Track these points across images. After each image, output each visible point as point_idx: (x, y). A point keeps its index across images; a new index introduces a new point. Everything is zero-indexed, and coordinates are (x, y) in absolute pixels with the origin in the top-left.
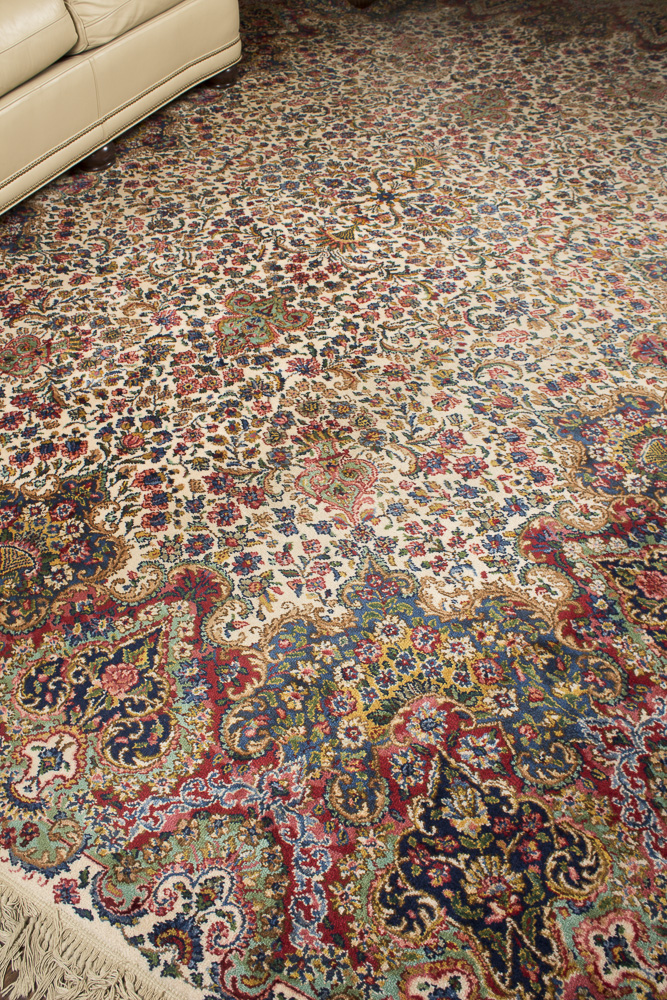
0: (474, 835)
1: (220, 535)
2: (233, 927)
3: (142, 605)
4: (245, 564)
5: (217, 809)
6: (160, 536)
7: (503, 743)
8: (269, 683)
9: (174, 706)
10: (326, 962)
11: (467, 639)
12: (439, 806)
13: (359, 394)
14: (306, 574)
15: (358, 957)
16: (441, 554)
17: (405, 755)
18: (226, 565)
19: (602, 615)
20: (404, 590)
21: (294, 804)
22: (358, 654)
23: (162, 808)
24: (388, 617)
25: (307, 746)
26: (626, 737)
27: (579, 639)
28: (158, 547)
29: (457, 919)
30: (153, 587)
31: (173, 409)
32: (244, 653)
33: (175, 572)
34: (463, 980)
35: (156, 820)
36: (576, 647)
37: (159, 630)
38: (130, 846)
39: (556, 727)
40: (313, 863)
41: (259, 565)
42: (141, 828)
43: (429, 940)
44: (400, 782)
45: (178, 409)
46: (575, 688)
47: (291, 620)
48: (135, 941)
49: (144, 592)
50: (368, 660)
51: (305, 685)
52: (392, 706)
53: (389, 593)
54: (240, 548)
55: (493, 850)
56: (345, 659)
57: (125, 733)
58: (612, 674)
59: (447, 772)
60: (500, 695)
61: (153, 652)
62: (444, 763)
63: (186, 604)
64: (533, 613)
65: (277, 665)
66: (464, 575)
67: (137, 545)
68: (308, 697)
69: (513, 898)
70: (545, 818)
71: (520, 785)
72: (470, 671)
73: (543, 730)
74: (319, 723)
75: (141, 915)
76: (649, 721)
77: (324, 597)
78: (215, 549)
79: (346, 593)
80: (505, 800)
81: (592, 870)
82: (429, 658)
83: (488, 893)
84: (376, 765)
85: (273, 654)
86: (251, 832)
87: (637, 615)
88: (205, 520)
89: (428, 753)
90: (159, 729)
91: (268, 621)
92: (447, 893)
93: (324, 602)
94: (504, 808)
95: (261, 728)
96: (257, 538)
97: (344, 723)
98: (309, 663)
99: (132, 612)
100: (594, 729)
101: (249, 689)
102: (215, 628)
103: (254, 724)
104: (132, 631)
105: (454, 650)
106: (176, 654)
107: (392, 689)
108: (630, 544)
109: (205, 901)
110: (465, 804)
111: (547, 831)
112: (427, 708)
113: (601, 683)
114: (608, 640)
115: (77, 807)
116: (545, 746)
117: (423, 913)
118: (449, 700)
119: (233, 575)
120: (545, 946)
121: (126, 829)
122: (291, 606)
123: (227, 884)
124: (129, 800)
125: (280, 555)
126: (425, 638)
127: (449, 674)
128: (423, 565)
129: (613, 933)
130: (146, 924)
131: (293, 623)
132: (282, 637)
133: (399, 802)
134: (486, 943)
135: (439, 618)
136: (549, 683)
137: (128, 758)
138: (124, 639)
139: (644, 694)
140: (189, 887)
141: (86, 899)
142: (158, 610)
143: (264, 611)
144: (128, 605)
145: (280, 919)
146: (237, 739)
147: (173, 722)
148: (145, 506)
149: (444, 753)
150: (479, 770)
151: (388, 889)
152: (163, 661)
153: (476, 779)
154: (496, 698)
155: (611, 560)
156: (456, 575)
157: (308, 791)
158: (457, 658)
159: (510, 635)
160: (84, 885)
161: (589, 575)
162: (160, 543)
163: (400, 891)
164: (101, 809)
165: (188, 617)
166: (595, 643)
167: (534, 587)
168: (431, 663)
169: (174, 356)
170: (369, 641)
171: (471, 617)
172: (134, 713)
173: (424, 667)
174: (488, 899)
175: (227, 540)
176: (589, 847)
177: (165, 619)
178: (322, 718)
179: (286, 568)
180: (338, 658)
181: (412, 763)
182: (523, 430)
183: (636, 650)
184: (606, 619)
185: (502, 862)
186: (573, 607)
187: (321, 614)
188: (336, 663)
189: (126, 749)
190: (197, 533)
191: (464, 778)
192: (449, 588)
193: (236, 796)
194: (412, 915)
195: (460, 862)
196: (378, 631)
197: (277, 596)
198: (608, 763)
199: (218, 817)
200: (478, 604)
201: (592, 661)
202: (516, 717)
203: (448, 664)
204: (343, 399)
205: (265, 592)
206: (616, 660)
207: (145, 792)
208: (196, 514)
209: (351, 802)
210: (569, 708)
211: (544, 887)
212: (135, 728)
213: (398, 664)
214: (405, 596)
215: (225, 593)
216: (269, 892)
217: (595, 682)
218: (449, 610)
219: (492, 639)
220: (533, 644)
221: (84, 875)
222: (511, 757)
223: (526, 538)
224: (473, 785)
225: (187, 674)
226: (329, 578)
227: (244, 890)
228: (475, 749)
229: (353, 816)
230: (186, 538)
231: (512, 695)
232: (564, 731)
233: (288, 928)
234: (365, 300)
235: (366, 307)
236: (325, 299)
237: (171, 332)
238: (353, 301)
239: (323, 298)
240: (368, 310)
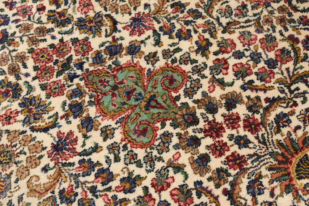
13: (20, 199)
31: (14, 50)
45: (14, 54)
169: (87, 39)
204: (13, 185)
234: (176, 197)
235: (162, 199)
236: (176, 157)
237: (120, 31)
238: (174, 185)
239: (178, 155)
240: (157, 202)
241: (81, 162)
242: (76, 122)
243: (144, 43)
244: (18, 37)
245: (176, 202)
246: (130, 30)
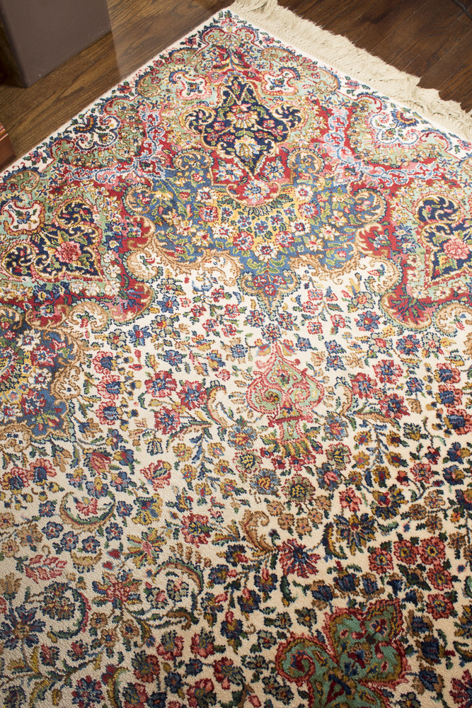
0: (246, 136)
1: (391, 351)
2: (376, 121)
3: (448, 300)
4: (369, 322)
5: (387, 168)
6: (442, 360)
7: (215, 174)
8: (354, 230)
9: (417, 226)
10: (332, 104)
11: (215, 236)
12: (261, 152)
13: (245, 502)
14: (322, 305)
15: (316, 102)
16: (213, 303)
17: (274, 177)
18: (385, 323)
19: (116, 237)
20: (250, 279)
21: (342, 164)
22: (292, 238)
23: (419, 173)
24: (266, 261)
25: (332, 190)
26: (141, 166)
27: (140, 224)
28: (442, 348)
29: (264, 107)
30: (442, 313)
31: (446, 516)
32: (371, 252)
33: (426, 323)
34: (268, 88)
35: (421, 168)
36: (145, 219)
37: (433, 278)
38: (435, 159)
39: (179, 177)
40: (334, 138)
41: (359, 318)
42: (430, 166)
43: (280, 103)
44: (280, 165)
45: (441, 515)
46: (158, 195)
47: (336, 270)
48: (426, 122)
49: (448, 309)
50: (286, 233)
51: (330, 224)
52: (276, 203)
53: (261, 278)
54: (375, 336)
55: (237, 129)
56: (301, 237)
57: (447, 215)
58: (131, 200)
59: (252, 165)
60: (206, 199)
61: (436, 263)
62: (252, 170)
63: (415, 295)
64: (163, 247)
65: (348, 240)
66: (202, 283)
67: (461, 353)
68: (329, 217)
69: (234, 111)
70: (205, 138)
71: (213, 153)
72: (220, 216)
73: (189, 177)
74: (324, 202)
75: (423, 131)
76: (124, 172)
77: (311, 284)
78: (395, 339)
79: (294, 284)
80: (223, 148)
81: (191, 115)
82: (245, 228)
83: (246, 114)
84: (292, 175)
85: (350, 248)
86: (367, 155)
87: (93, 232)
88: (405, 368)
89: (260, 176)
90: (425, 213)
91: (353, 272)
92: (267, 117)
93: (311, 280)
94: (225, 145)
95: (361, 204)
96: (360, 343)
97: (308, 199)
98: (326, 238)
99: (455, 296)
100: (158, 173)
101: (368, 228)
102: (392, 273)
103: (364, 207)
104: (452, 281)
105: (227, 230)
106: (418, 259)
107: (274, 213)
108: (66, 286)
109: (391, 132)
110: (246, 150)
111: (206, 132)
112: (254, 199)
113: (141, 196)
114: (122, 221)
115: (469, 181)
116: (191, 169)
117: (281, 112)
118: (239, 201)
119: (379, 313)
120: (226, 94)
121: (438, 167)
122: (336, 280)
123: (380, 137)
124: (439, 180)
125: (341, 325)
126: (244, 242)
127: (235, 216)
128: (230, 296)
129: (192, 93)
130: (420, 127)
131: (335, 267)
132: (344, 259)
133: (283, 156)
134: (254, 98)
135: (230, 254)
136: (173, 201)
137: (442, 201)
138: (459, 275)
139: (118, 186)
140: (400, 138)
141: (454, 141)
142: (435, 294)
143: (356, 280)
144: (460, 301)
145: (353, 119)
146: (375, 201)
147: (417, 216)
148: (459, 392)
149: (251, 174)
150: (233, 164)
151: (296, 122)
152: (427, 256)
153: (236, 160)
154: (209, 197)
155: (88, 276)
156: (208, 284)
157: (333, 169)
158: (225, 226)
159: (185, 234)
160: (456, 146)
161: (111, 267)
162: (442, 352)
163: (291, 121)
164: (454, 178)
165: (413, 285)
166: (132, 220)
167: (155, 264)
168: (244, 225)
170: (283, 246)
171: (208, 250)
172: (443, 225)
173: (249, 223)
174: (247, 112)
175: (385, 346)
176: (188, 123)
177: (429, 286)
178: (322, 204)
179: (337, 313)
180: (306, 239)
181: (271, 172)
182: (97, 420)
183: (107, 211)
184: (116, 234)
185: (235, 125)
186: (135, 246)
187: (314, 271)
188: (307, 235)
189: (445, 206)
190: (411, 356)
191: (243, 161)
192: (216, 274)
193: (375, 172)
194: (286, 112)
195: (256, 127)
196: (275, 252)
197: (346, 290)
198: (159, 156)
199: (386, 164)
200: (199, 259)
201: (140, 209)
202: (200, 187)
203: (233, 223)
204: (263, 497)
205: (355, 294)
206: (124, 208)
207: (430, 183)
208: (412, 376)
209: (310, 160)
210: (167, 186)
211: (217, 113)
212: (441, 217)
213: (266, 227)
214: (251, 274)
215: (385, 299)
216: (357, 130)
217: (144, 197)
218: (221, 259)
219: (198, 234)
220: (173, 226)
221: (457, 150)
222: (212, 167)
223: (143, 305)
224: (239, 157)
225: (410, 244)
226: (304, 299)
227: (371, 133)
228: (232, 174)
229: (310, 154)
230: (420, 353)
231: (199, 198)
232: (176, 175)
233: (349, 117)
234: (202, 685)
235: (204, 667)
236: (255, 701)
237: (462, 665)
238: (218, 687)
239: (256, 703)
240: (203, 660)
241: (274, 577)
242: (329, 580)
243: (437, 698)
244: (467, 522)
245: (196, 683)
246: (463, 681)
